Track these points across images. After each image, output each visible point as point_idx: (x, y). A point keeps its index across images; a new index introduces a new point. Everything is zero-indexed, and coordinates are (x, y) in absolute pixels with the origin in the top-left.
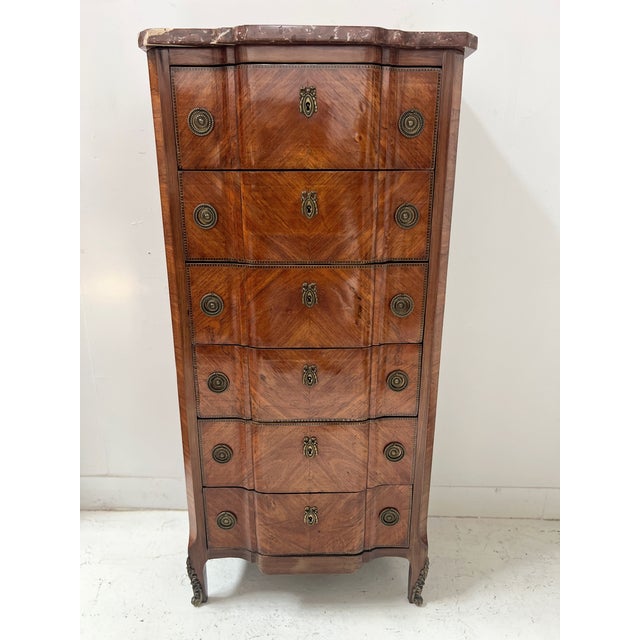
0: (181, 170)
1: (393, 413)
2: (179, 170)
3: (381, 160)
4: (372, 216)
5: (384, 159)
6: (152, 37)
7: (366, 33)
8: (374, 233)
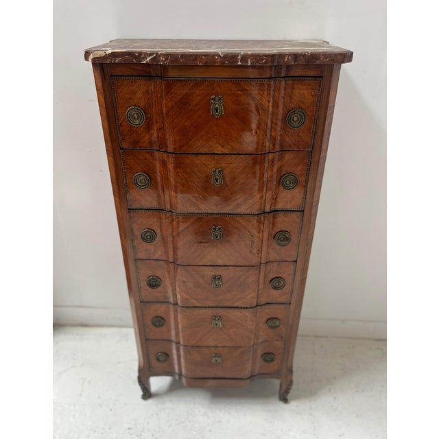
0: (122, 149)
1: (274, 301)
2: (121, 149)
3: (271, 146)
4: (263, 183)
5: (274, 145)
6: (95, 58)
7: (263, 59)
8: (264, 194)
